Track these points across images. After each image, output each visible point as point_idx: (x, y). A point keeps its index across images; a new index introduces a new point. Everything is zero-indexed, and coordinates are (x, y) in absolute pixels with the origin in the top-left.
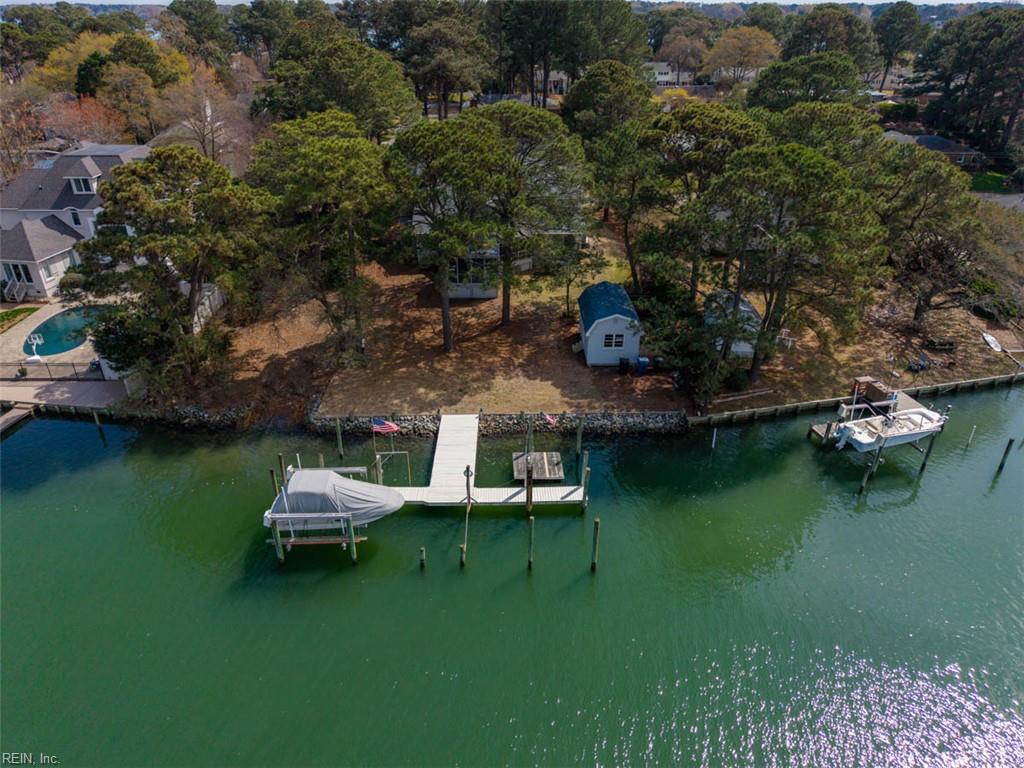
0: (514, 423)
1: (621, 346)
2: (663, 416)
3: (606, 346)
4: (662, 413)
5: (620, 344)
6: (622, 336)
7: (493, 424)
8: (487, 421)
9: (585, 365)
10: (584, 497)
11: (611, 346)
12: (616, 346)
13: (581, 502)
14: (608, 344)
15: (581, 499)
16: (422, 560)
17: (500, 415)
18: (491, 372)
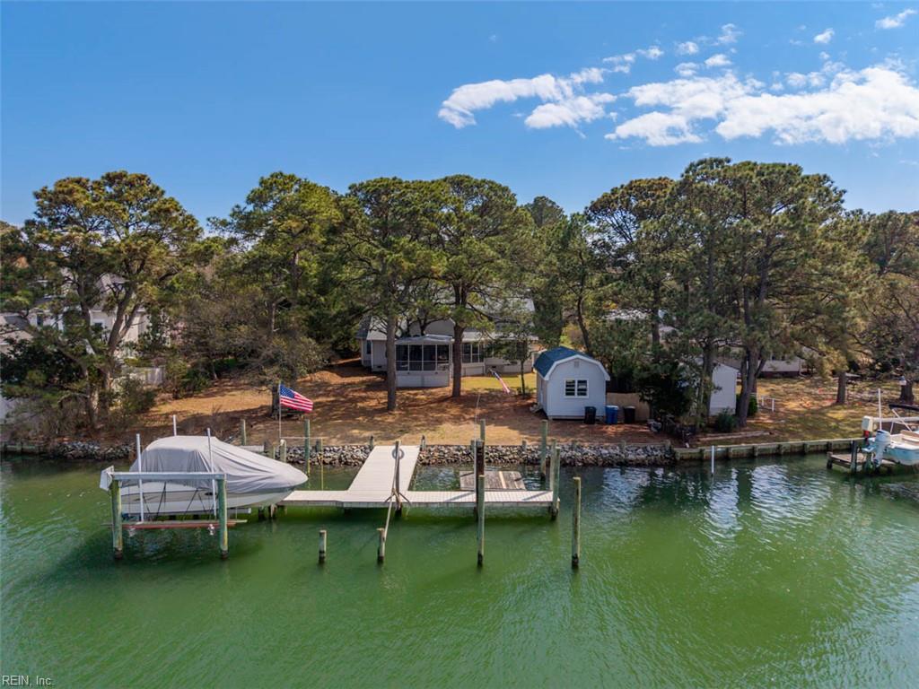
0: (464, 455)
1: (585, 394)
2: (645, 449)
3: (567, 394)
4: (644, 445)
5: (583, 392)
6: (584, 382)
7: (436, 454)
8: (430, 451)
9: (546, 418)
10: (555, 498)
11: (573, 394)
12: (578, 394)
13: (551, 503)
14: (570, 392)
15: (551, 500)
16: (321, 552)
17: (446, 446)
18: (439, 421)
